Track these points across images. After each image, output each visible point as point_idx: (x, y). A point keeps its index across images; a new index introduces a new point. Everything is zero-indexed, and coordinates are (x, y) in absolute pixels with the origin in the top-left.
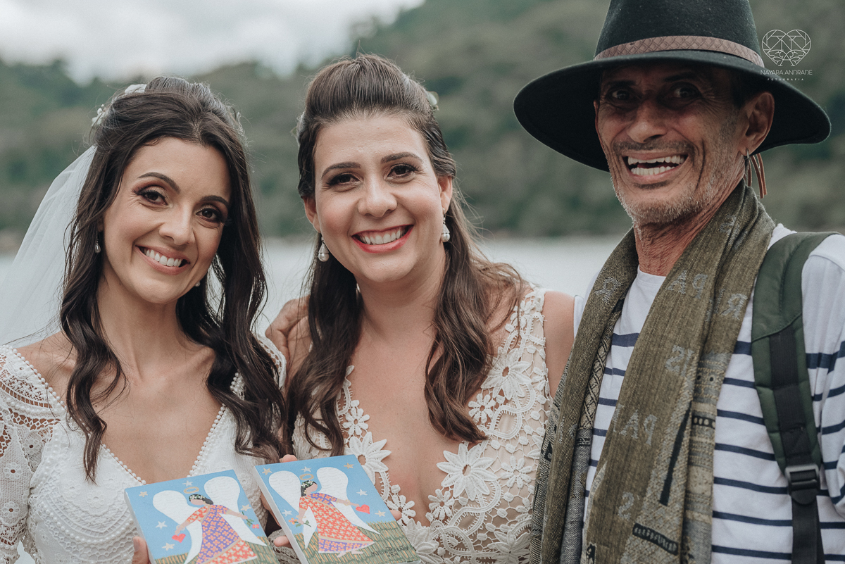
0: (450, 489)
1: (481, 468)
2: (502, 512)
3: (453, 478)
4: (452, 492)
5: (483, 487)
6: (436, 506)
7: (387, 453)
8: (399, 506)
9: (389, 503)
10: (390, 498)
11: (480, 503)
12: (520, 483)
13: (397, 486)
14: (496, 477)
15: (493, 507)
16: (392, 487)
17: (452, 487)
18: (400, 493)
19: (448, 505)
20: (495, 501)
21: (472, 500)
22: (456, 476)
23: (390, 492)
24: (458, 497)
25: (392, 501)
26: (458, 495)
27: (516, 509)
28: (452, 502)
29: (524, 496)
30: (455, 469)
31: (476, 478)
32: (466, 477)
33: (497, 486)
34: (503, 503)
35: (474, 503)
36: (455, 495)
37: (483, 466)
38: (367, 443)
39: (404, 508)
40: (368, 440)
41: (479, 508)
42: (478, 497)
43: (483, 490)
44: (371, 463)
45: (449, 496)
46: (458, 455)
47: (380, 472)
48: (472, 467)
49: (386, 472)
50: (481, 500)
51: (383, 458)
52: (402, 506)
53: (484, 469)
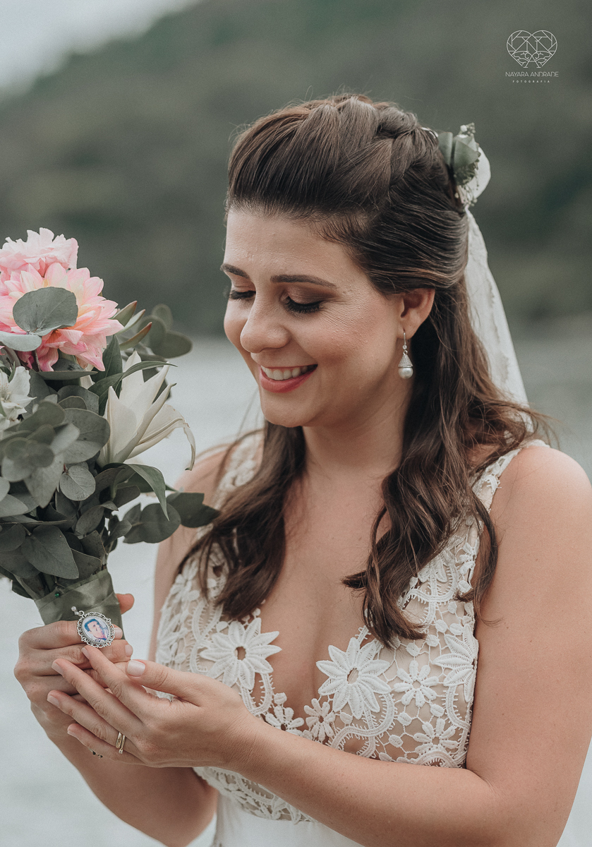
0: (329, 700)
1: (372, 675)
2: (396, 740)
3: (334, 684)
4: (331, 703)
5: (371, 701)
6: (315, 721)
7: (276, 649)
8: (282, 722)
9: (269, 717)
10: (271, 711)
11: (368, 723)
12: (420, 701)
13: (283, 694)
14: (389, 689)
15: (385, 730)
16: (276, 696)
17: (332, 696)
18: (286, 705)
19: (327, 721)
20: (387, 722)
21: (358, 717)
22: (338, 682)
23: (273, 702)
24: (338, 712)
25: (274, 714)
26: (339, 709)
27: (415, 737)
28: (330, 718)
29: (426, 719)
30: (339, 672)
31: (363, 687)
32: (351, 685)
33: (390, 702)
34: (397, 728)
35: (360, 722)
36: (334, 709)
37: (375, 671)
38: (252, 633)
39: (289, 726)
40: (255, 628)
41: (366, 730)
42: (365, 715)
43: (371, 705)
44: (251, 659)
45: (328, 708)
46: (346, 654)
47: (261, 672)
48: (360, 673)
49: (270, 674)
50: (369, 719)
51: (268, 655)
52: (287, 722)
53: (375, 676)
